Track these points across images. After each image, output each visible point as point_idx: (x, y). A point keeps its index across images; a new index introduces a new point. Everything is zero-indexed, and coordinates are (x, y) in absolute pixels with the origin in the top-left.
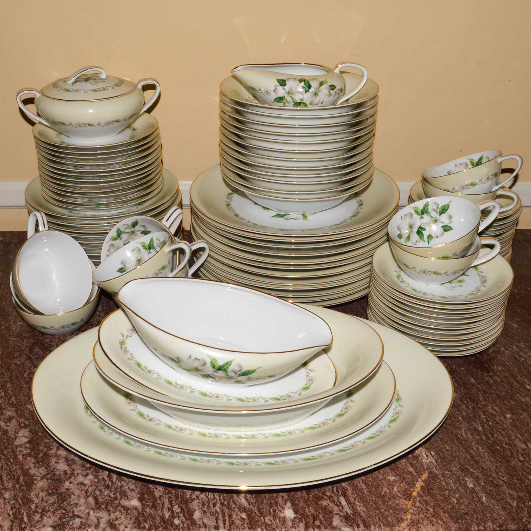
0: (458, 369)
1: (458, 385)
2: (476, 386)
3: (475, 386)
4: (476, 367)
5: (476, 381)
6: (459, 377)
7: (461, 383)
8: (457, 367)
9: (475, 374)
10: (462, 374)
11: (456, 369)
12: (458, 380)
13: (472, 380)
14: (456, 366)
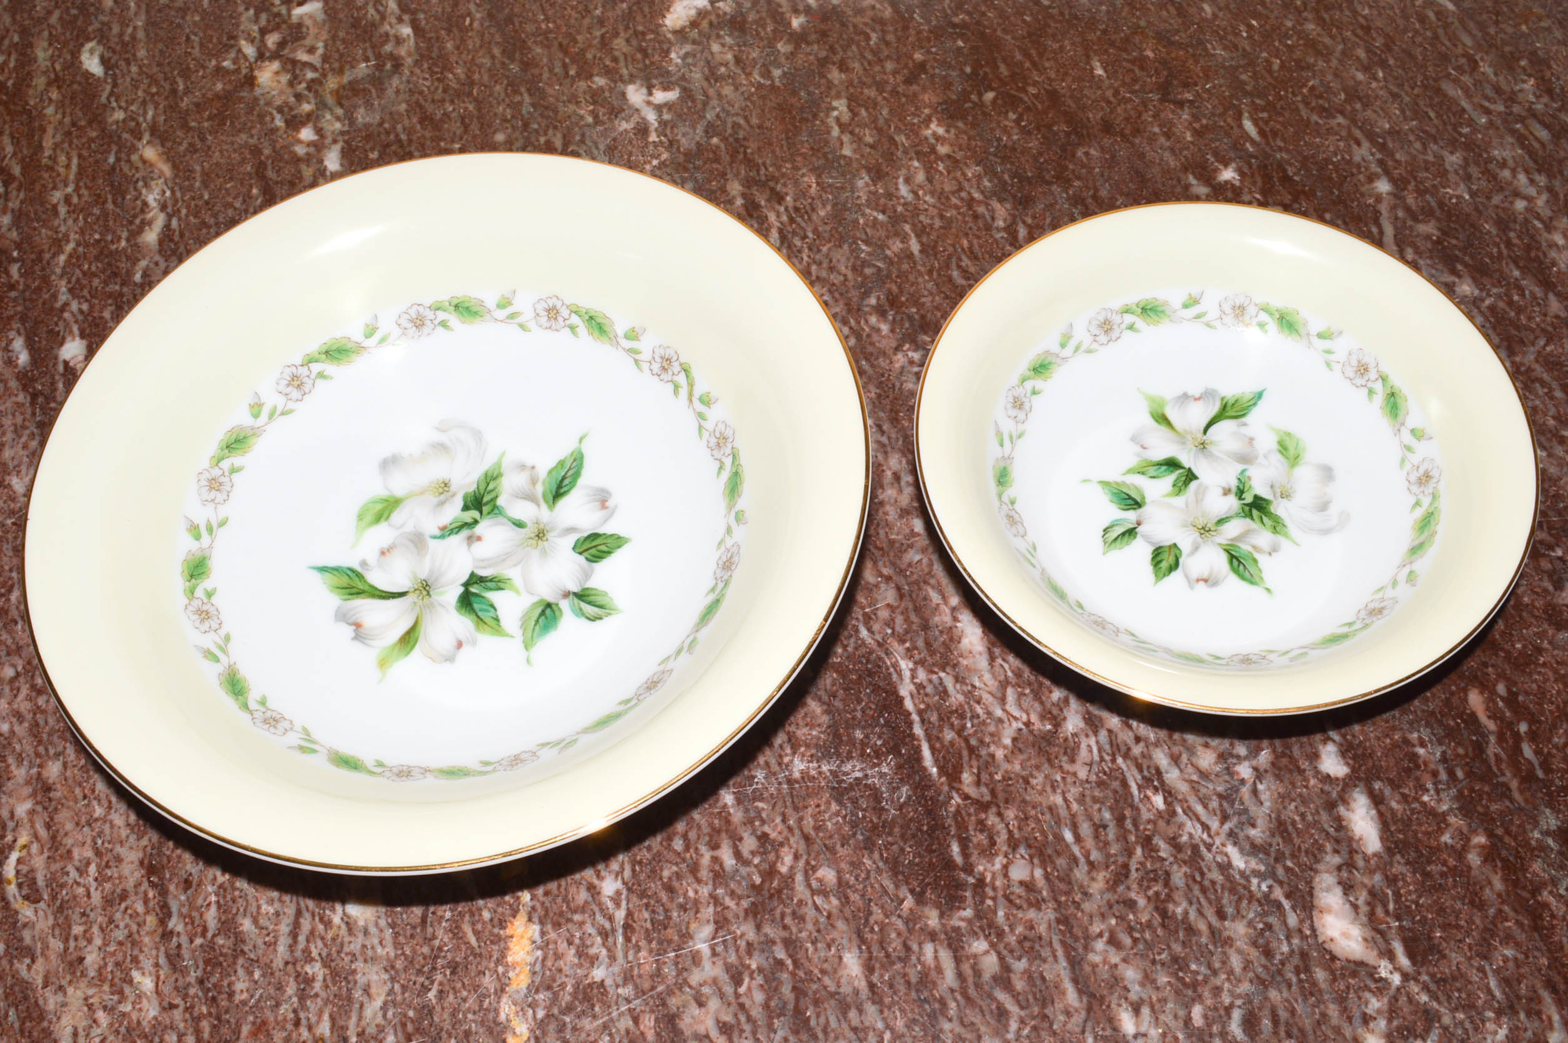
0: (799, 878)
1: (766, 1006)
2: (860, 1011)
3: (853, 1014)
4: (894, 867)
5: (869, 969)
6: (788, 943)
7: (786, 990)
8: (801, 863)
9: (877, 914)
10: (810, 912)
11: (791, 876)
12: (780, 963)
13: (852, 964)
14: (796, 857)
